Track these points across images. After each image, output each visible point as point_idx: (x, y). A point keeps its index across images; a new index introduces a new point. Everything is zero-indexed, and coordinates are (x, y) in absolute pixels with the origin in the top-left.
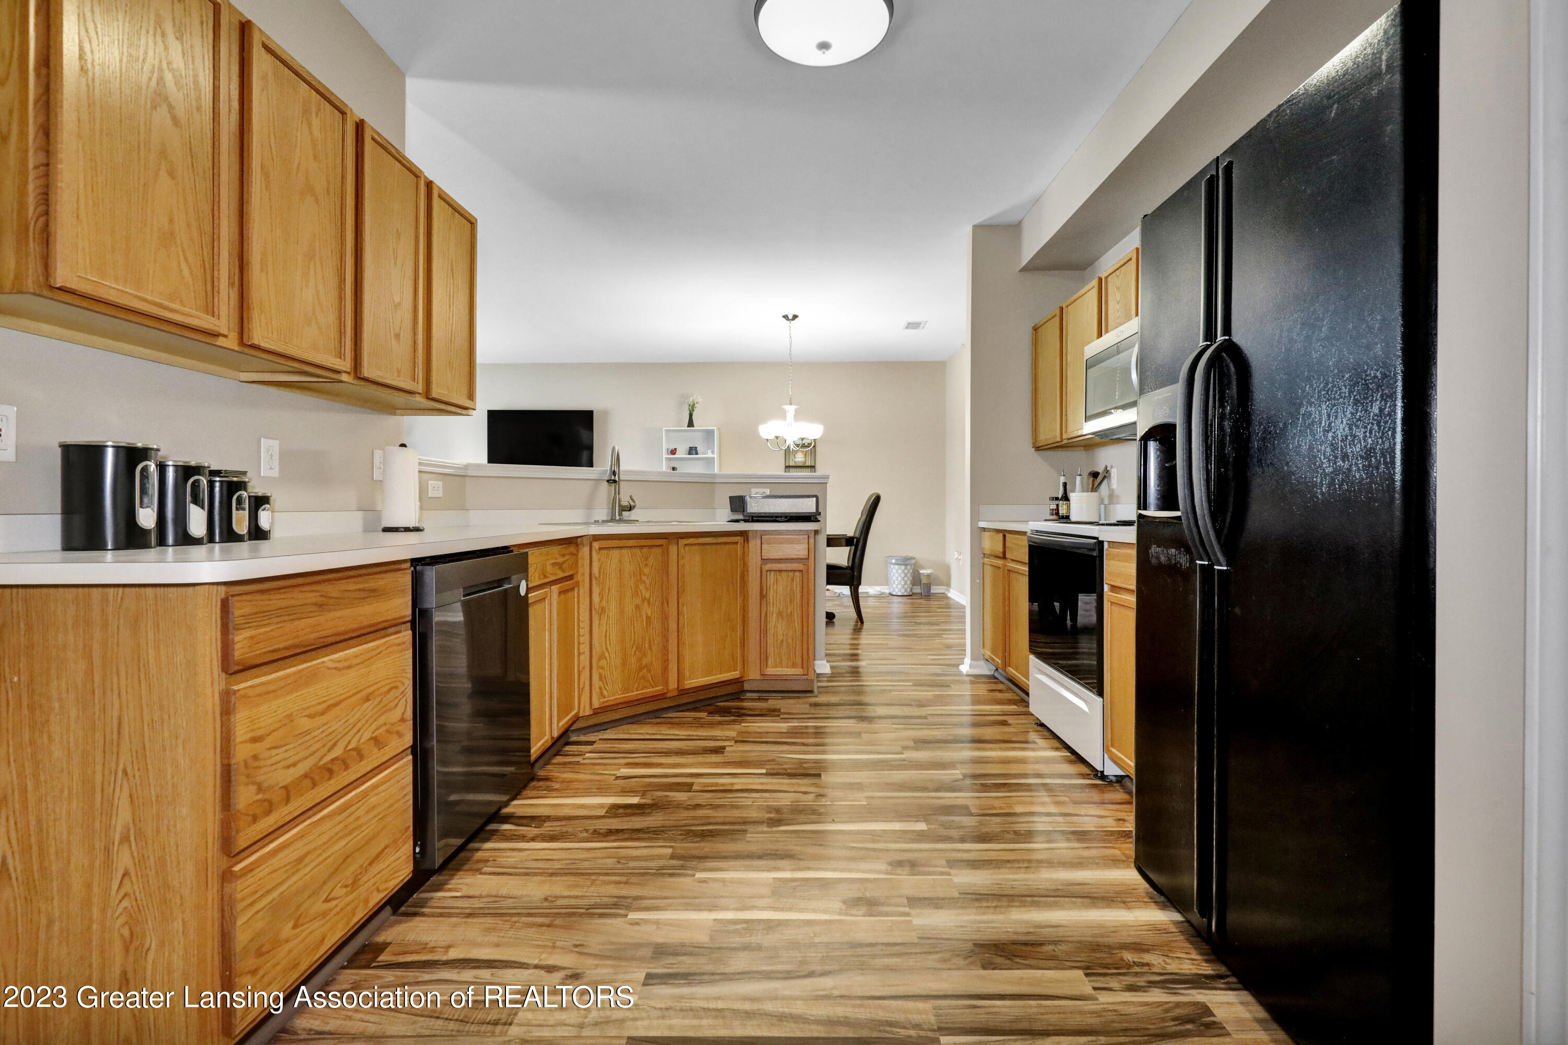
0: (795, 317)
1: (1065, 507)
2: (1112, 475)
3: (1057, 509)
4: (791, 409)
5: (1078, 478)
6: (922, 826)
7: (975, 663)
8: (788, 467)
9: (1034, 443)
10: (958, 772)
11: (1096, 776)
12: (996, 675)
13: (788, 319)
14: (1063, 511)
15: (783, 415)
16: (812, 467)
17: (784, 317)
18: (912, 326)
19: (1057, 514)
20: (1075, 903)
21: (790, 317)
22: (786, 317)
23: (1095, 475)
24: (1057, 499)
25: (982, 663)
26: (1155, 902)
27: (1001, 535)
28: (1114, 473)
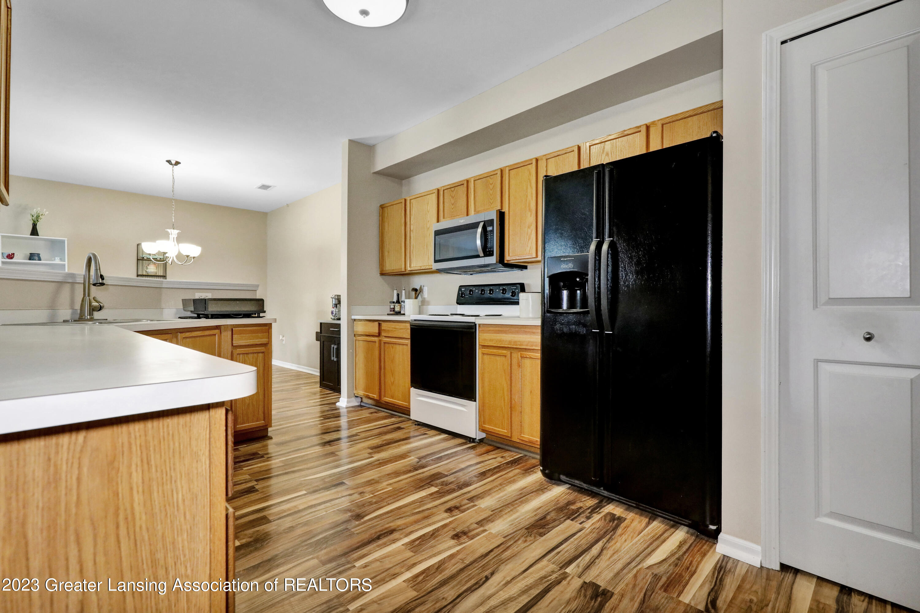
0: (177, 163)
1: (399, 307)
2: (424, 290)
3: (394, 308)
4: (174, 233)
5: (404, 291)
6: (433, 489)
7: (349, 400)
8: (138, 276)
9: (381, 271)
10: (412, 458)
11: (470, 442)
12: (362, 404)
13: (171, 164)
14: (397, 309)
15: (166, 236)
16: (164, 277)
17: (167, 161)
18: (265, 187)
19: (394, 311)
20: (532, 496)
21: (173, 162)
22: (169, 162)
23: (415, 290)
24: (394, 302)
25: (354, 399)
26: (553, 484)
27: (377, 323)
28: (425, 290)
